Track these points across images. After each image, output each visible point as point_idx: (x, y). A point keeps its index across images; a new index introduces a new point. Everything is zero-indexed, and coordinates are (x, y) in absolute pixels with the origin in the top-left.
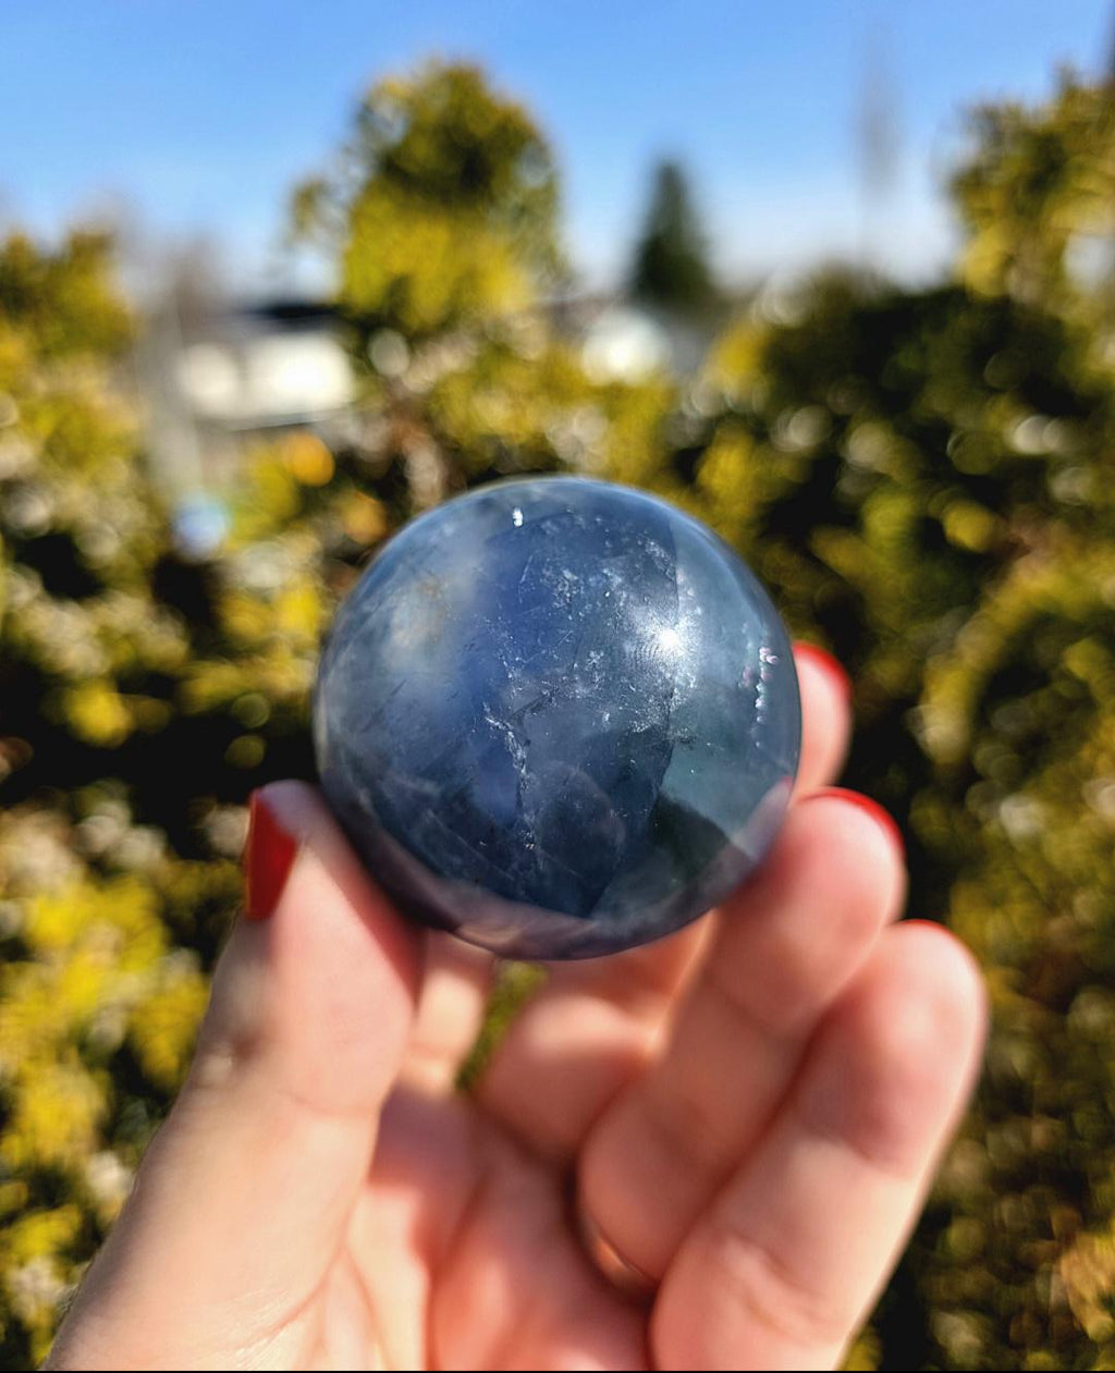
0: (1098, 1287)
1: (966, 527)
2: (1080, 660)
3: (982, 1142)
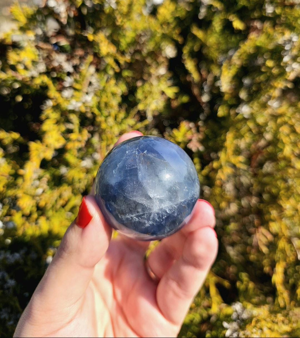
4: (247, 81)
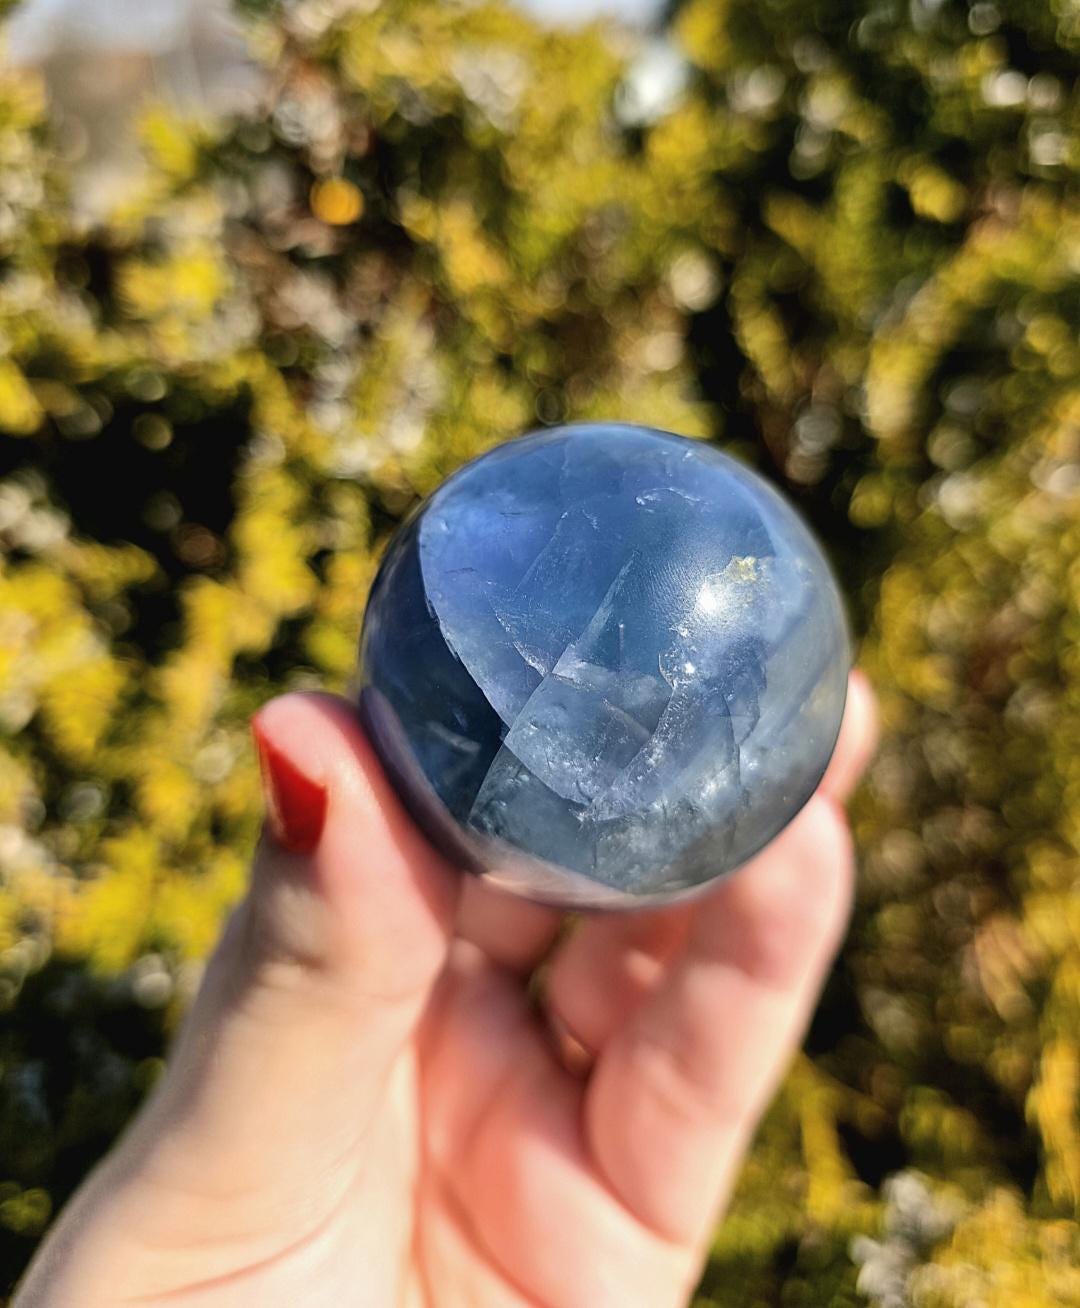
0: (1011, 969)
1: (933, 197)
2: (1041, 336)
3: (918, 832)
4: (959, 400)
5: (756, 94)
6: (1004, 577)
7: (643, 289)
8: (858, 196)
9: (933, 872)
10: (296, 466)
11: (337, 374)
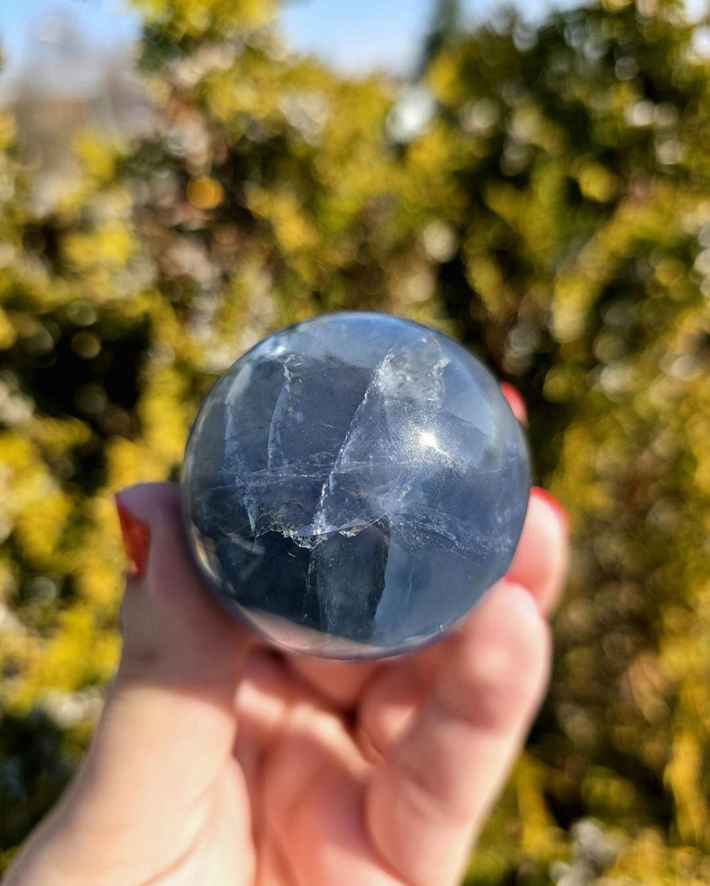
0: (653, 687)
1: (595, 185)
2: (664, 275)
5: (479, 120)
6: (645, 431)
7: (406, 247)
8: (547, 186)
9: (602, 628)
10: (182, 365)
11: (208, 305)
